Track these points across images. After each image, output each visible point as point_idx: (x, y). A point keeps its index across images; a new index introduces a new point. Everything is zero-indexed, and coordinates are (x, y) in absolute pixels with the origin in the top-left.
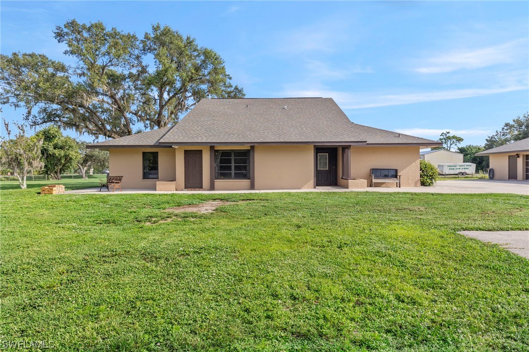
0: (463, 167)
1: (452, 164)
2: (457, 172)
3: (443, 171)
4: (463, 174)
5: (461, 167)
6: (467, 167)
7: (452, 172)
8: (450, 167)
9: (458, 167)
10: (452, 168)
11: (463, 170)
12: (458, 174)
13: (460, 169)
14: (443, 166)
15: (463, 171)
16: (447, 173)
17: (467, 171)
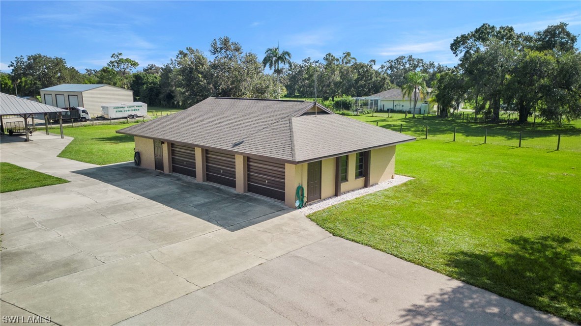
0: (133, 108)
1: (119, 105)
2: (126, 114)
3: (108, 115)
4: (133, 117)
5: (130, 109)
6: (137, 108)
7: (120, 115)
8: (116, 110)
9: (127, 109)
10: (120, 109)
11: (133, 111)
12: (126, 118)
13: (129, 111)
14: (107, 107)
15: (133, 113)
16: (114, 117)
17: (138, 113)
